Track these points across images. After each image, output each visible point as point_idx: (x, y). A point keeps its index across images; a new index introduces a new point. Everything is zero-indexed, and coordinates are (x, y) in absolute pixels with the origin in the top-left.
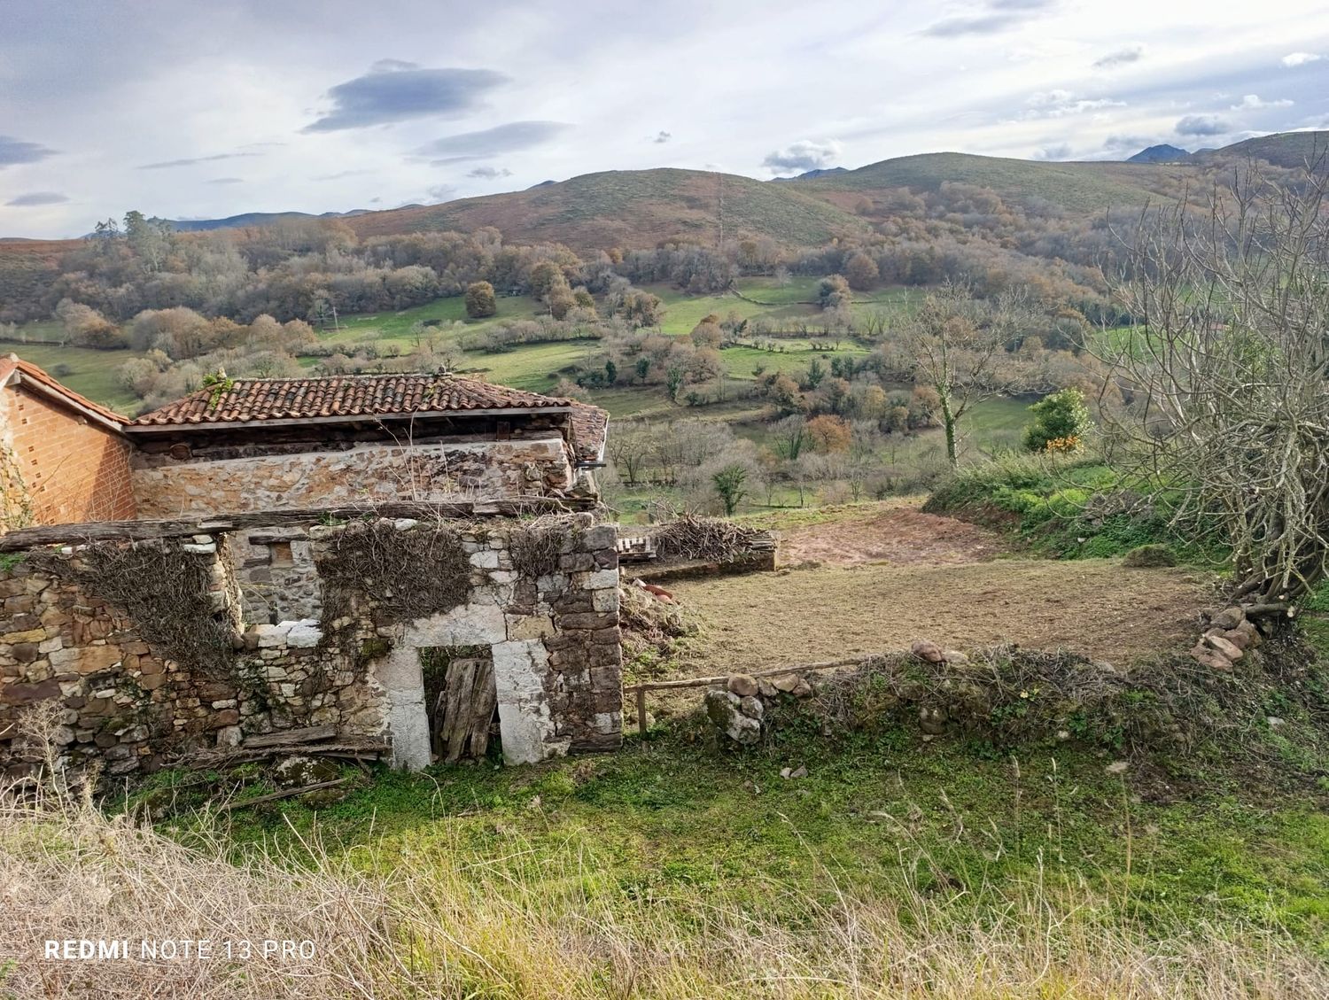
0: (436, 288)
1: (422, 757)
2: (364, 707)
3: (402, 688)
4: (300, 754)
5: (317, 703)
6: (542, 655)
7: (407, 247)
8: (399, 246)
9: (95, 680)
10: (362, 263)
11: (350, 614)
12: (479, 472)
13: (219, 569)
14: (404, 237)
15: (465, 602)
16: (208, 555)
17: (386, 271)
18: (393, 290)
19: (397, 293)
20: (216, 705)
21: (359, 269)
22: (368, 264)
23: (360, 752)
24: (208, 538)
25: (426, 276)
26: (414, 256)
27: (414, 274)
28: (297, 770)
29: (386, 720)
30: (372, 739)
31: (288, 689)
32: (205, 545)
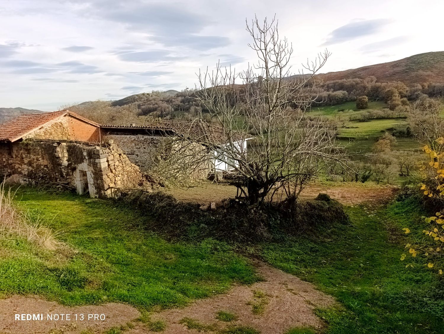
0: (347, 98)
1: (81, 193)
2: (73, 180)
3: (78, 178)
4: (61, 185)
5: (68, 177)
6: (93, 175)
7: (340, 84)
8: (337, 84)
9: (45, 166)
10: (323, 90)
11: (71, 161)
12: (157, 143)
13: (58, 149)
14: (339, 81)
15: (83, 162)
16: (56, 146)
17: (330, 92)
18: (331, 99)
19: (332, 100)
20: (56, 174)
21: (322, 92)
22: (325, 90)
23: (69, 187)
24: (56, 143)
25: (344, 94)
26: (342, 87)
27: (340, 93)
28: (60, 187)
29: (76, 183)
30: (74, 186)
31: (64, 174)
32: (55, 145)
